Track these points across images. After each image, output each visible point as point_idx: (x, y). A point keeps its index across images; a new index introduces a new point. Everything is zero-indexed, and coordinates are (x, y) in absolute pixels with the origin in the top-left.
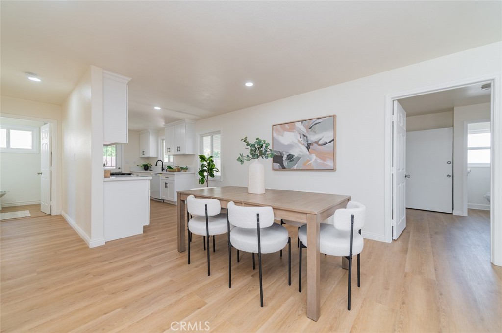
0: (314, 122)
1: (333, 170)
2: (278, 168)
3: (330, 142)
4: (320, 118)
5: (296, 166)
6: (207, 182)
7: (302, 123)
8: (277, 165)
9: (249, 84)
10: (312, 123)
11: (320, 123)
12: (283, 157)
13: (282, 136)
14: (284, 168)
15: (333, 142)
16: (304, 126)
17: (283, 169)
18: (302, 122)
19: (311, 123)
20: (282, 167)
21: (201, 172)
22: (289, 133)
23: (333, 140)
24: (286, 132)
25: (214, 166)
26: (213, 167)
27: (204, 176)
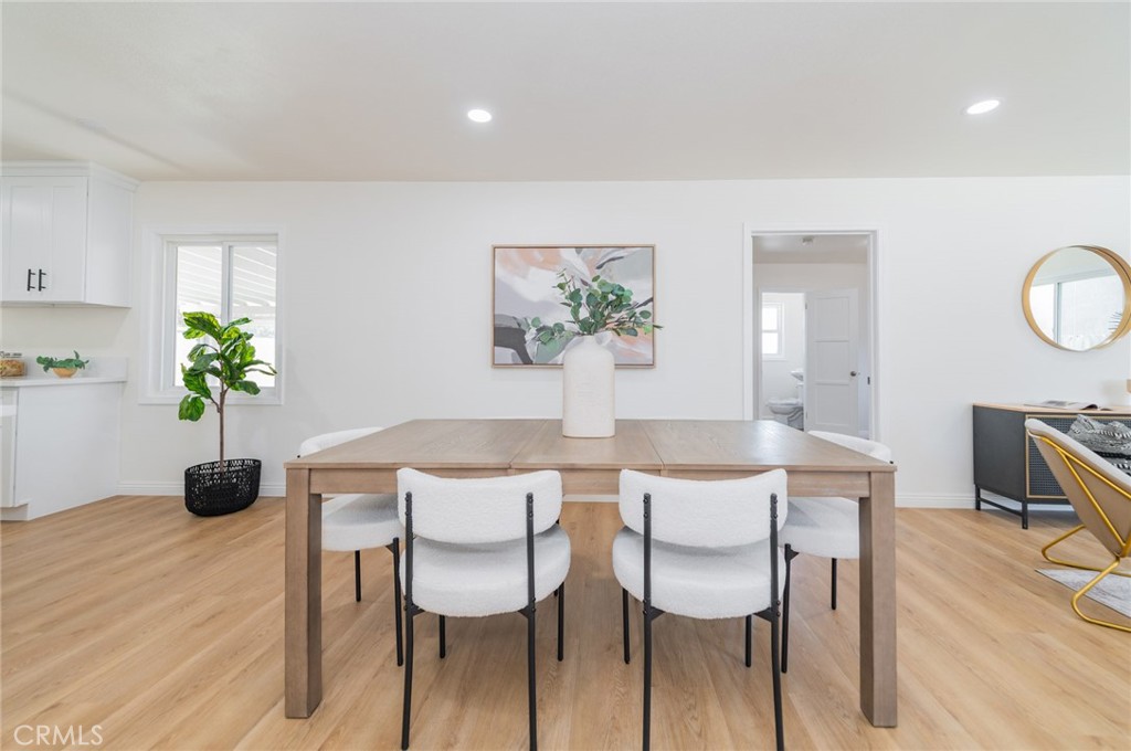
0: (608, 254)
1: (652, 365)
2: (511, 362)
3: (645, 303)
4: (624, 247)
5: (561, 356)
6: (220, 410)
7: (578, 253)
8: (507, 354)
9: (480, 116)
10: (605, 256)
11: (622, 258)
12: (524, 333)
13: (524, 277)
14: (526, 361)
15: (650, 304)
16: (583, 259)
17: (525, 364)
18: (579, 248)
19: (602, 256)
20: (522, 359)
21: (194, 377)
22: (543, 272)
23: (652, 300)
24: (533, 270)
25: (252, 354)
26: (248, 359)
27: (206, 393)
